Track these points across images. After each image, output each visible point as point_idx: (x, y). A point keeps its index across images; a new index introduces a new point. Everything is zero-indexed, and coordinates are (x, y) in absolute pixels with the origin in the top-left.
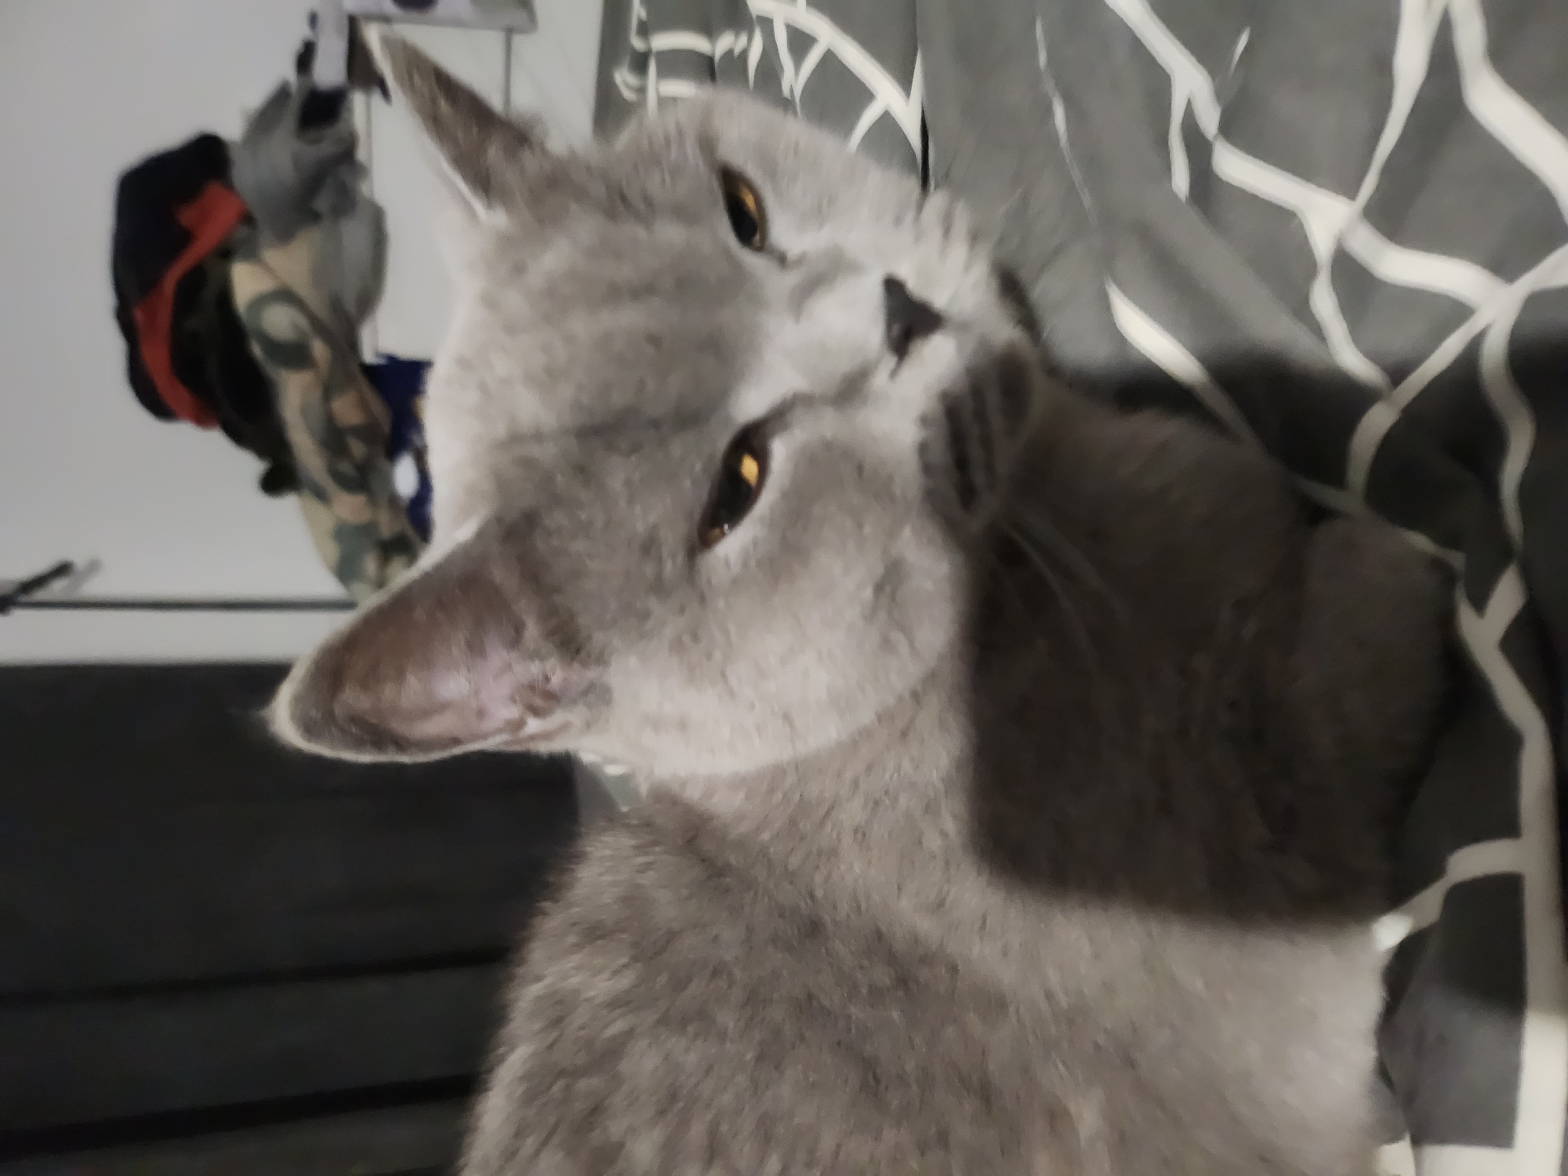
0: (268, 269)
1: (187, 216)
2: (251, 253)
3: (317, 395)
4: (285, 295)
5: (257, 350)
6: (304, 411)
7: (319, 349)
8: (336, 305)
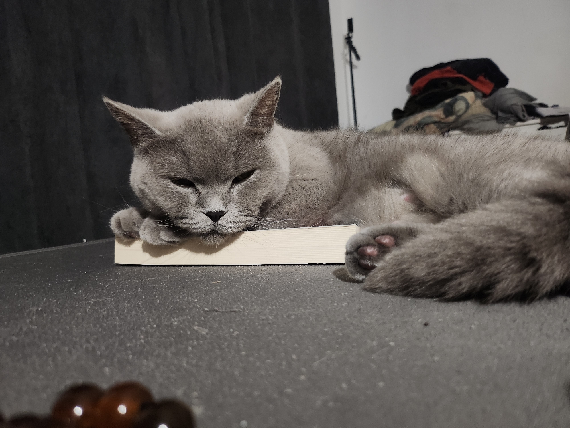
0: (474, 102)
1: (481, 78)
2: (477, 97)
3: (437, 119)
4: (468, 106)
5: (448, 101)
6: (430, 116)
7: (452, 118)
8: (466, 122)
